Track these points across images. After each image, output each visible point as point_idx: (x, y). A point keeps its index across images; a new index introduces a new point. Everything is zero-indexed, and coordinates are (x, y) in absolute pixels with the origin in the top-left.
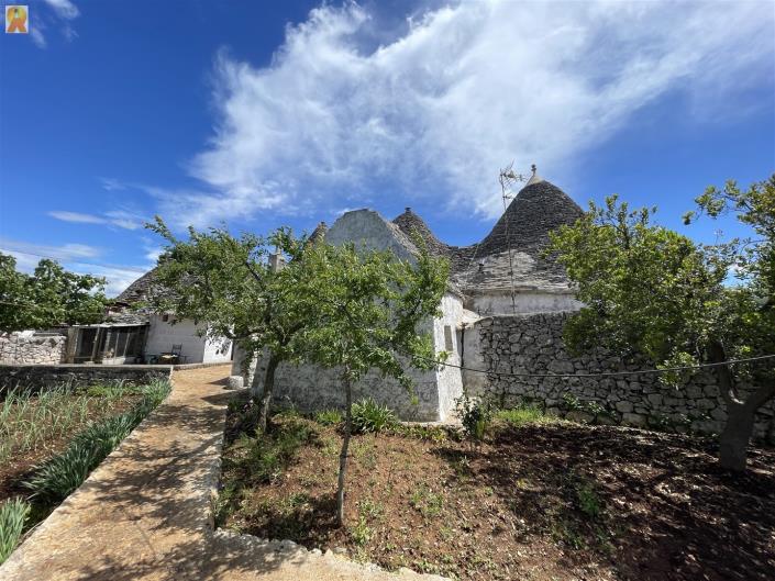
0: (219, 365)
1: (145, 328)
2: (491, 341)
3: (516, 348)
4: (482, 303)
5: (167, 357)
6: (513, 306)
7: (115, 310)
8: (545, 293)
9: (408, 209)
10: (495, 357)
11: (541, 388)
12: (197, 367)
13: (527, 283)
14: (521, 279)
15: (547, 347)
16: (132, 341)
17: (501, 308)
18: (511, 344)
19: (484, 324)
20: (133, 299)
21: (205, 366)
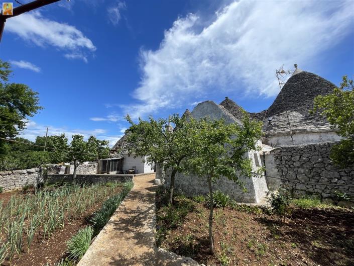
0: (150, 174)
1: (122, 159)
2: (281, 160)
3: (297, 164)
4: (273, 140)
5: (131, 171)
6: (292, 141)
7: (112, 153)
8: (313, 132)
9: (227, 98)
10: (285, 169)
11: (318, 186)
12: (142, 175)
13: (300, 128)
14: (295, 126)
15: (319, 163)
16: (119, 165)
17: (285, 142)
18: (294, 162)
19: (276, 151)
20: (117, 148)
21: (145, 175)
